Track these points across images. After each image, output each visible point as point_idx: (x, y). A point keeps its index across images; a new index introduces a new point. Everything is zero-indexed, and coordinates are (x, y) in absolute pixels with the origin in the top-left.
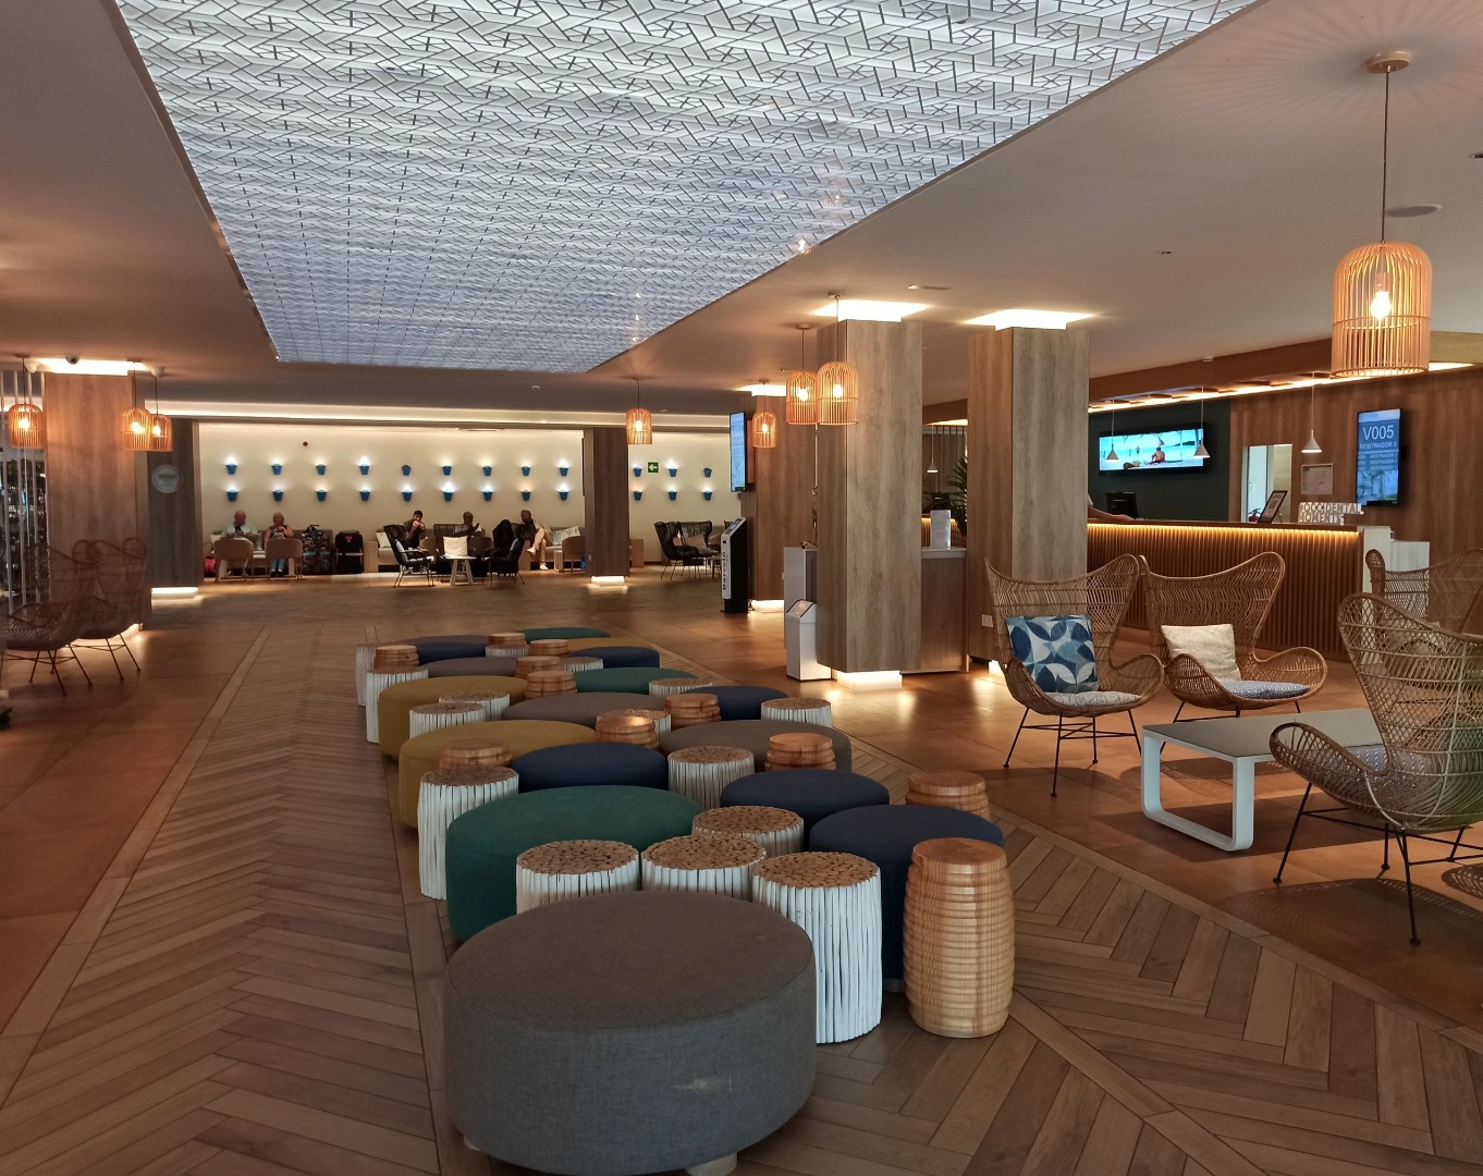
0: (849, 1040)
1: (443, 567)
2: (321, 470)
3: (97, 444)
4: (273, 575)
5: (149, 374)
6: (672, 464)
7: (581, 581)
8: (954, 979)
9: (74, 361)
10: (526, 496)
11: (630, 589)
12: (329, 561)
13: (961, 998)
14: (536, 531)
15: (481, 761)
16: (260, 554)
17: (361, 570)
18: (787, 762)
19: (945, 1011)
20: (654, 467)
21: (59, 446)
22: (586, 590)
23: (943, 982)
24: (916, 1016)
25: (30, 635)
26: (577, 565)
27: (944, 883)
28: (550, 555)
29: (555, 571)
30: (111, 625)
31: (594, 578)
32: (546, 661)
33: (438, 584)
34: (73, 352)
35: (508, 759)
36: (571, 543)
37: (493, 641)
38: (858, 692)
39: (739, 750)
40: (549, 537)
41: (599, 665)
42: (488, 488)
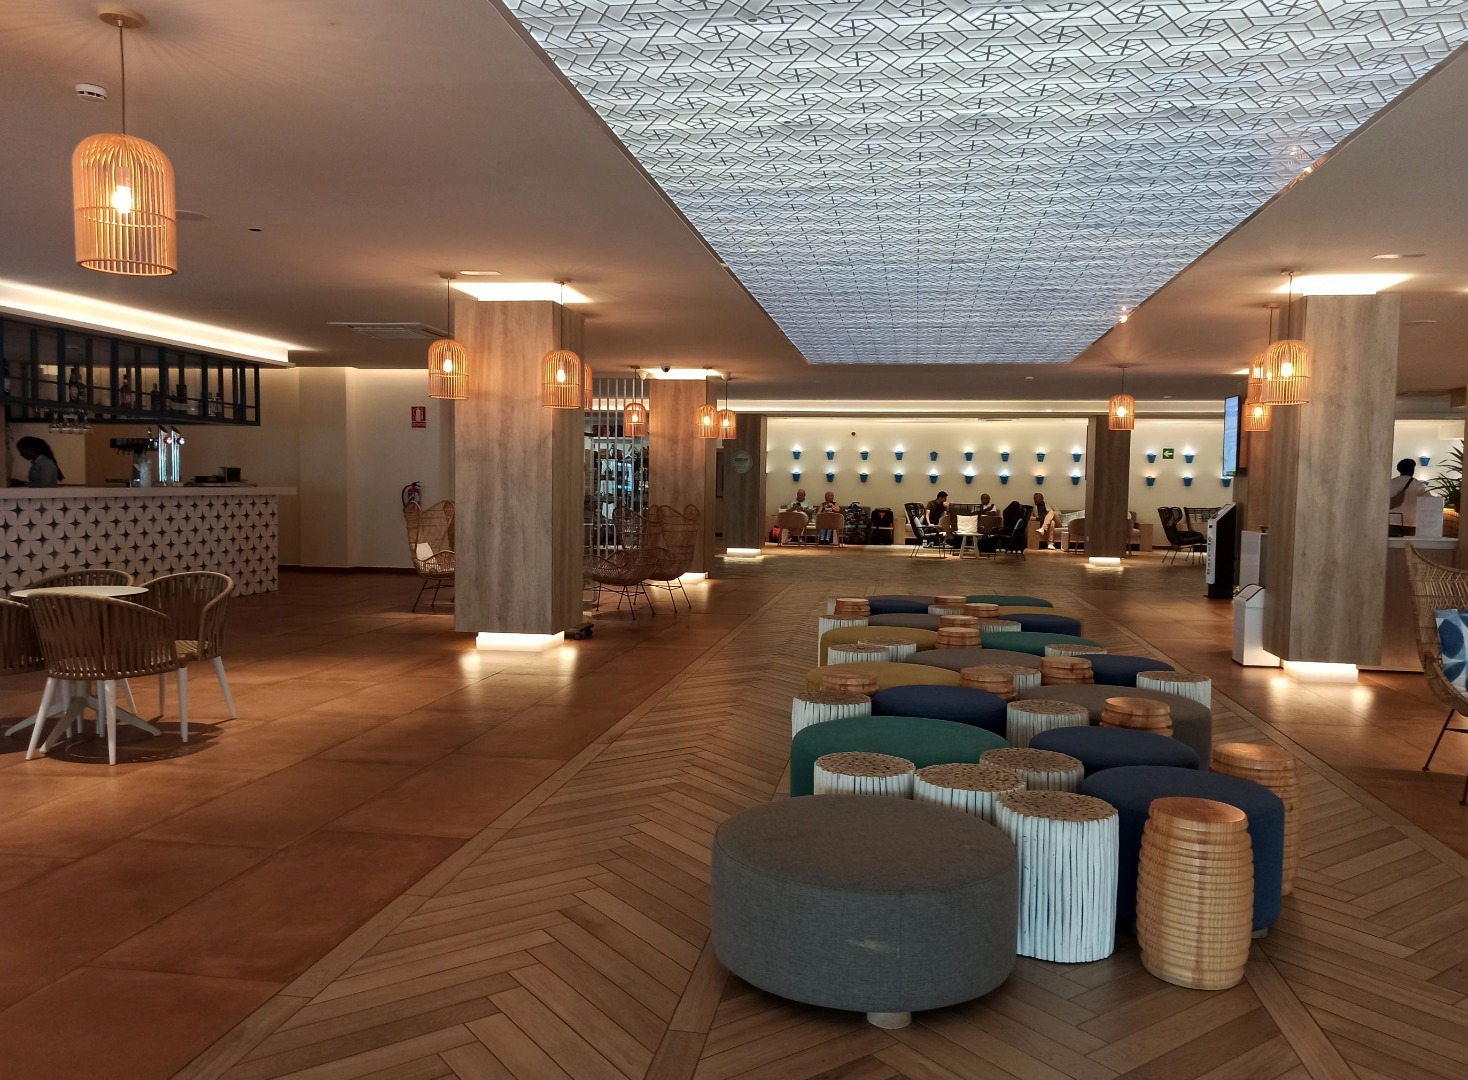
0: (1070, 963)
1: (956, 541)
2: (865, 456)
3: (681, 434)
4: (821, 543)
5: (720, 378)
6: (1188, 451)
7: (1079, 562)
8: (1174, 928)
9: (666, 370)
10: (1040, 480)
11: (1126, 571)
12: (866, 533)
13: (1181, 948)
14: (1046, 513)
15: (849, 688)
16: (812, 526)
17: (890, 541)
18: (1117, 723)
19: (1166, 958)
20: (1169, 454)
21: (656, 435)
22: (1083, 569)
23: (1164, 929)
24: (1143, 958)
25: (614, 573)
26: (1081, 546)
27: (1169, 835)
28: (1058, 535)
29: (1061, 551)
30: (672, 570)
31: (1091, 559)
32: (964, 620)
33: (949, 556)
34: (666, 363)
35: (873, 689)
36: (1077, 525)
37: (939, 602)
38: (1303, 682)
39: (1078, 707)
40: (1058, 519)
41: (1017, 628)
42: (1005, 472)
